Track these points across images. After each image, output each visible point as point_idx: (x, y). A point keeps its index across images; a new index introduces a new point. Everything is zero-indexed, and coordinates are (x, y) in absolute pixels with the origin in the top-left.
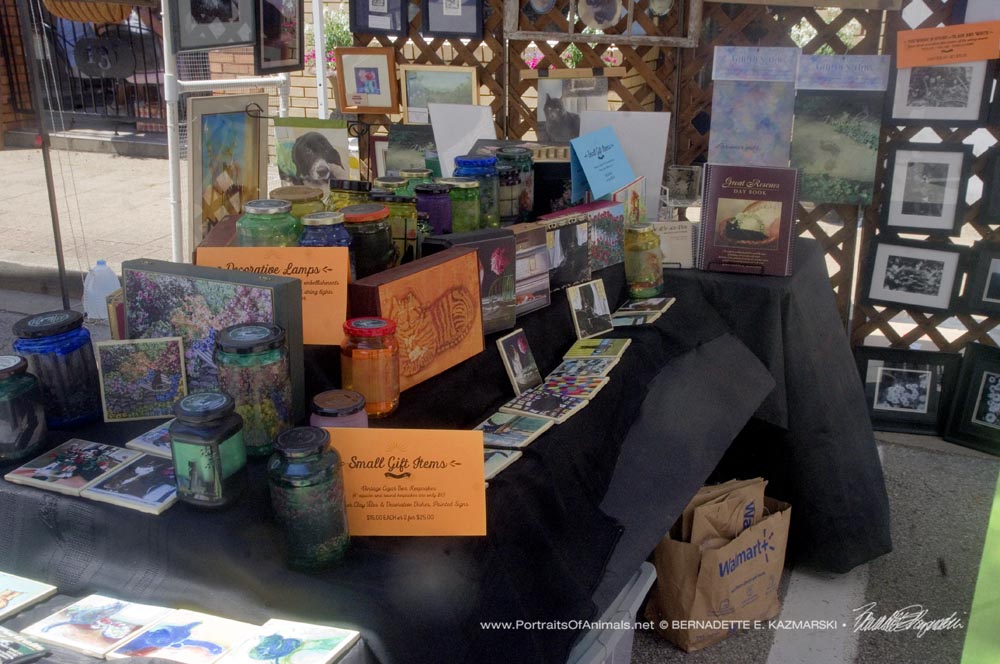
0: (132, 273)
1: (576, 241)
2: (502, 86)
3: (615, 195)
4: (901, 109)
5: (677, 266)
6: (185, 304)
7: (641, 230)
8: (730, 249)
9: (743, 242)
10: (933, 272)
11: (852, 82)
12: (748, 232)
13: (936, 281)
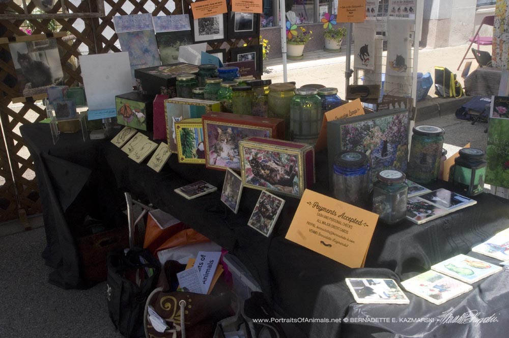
0: (345, 126)
4: (197, 37)
6: (370, 133)
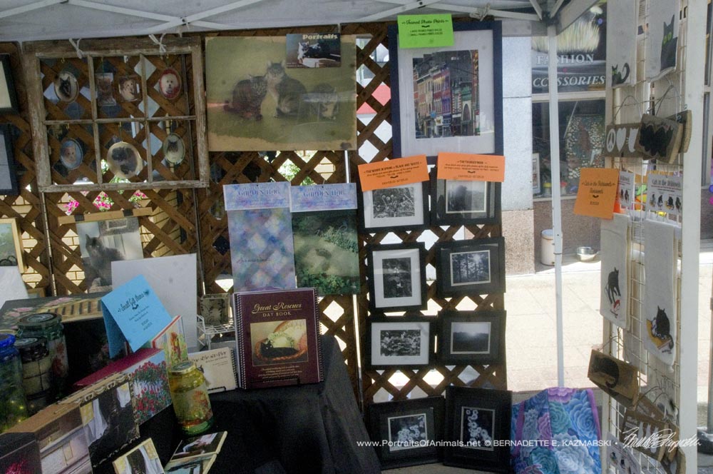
1: (118, 403)
2: (43, 232)
3: (154, 343)
4: (370, 221)
5: (222, 390)
7: (184, 371)
8: (267, 367)
9: (278, 359)
10: (414, 338)
11: (332, 204)
12: (280, 349)
13: (417, 345)
